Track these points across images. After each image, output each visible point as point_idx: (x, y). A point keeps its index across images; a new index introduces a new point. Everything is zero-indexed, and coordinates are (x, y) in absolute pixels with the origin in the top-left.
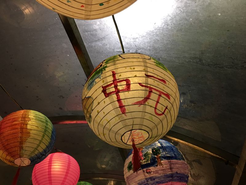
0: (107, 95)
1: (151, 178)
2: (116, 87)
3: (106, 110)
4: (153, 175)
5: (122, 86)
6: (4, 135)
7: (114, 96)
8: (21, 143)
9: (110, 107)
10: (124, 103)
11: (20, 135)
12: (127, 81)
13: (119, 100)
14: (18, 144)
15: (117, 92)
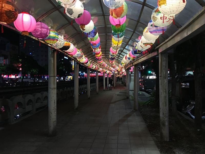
0: (161, 19)
1: (157, 30)
2: (164, 18)
3: (160, 22)
4: (158, 29)
5: (165, 18)
6: (117, 10)
7: (162, 20)
8: (121, 14)
9: (161, 22)
10: (164, 21)
11: (121, 11)
12: (166, 17)
13: (163, 21)
14: (120, 14)
15: (164, 19)
